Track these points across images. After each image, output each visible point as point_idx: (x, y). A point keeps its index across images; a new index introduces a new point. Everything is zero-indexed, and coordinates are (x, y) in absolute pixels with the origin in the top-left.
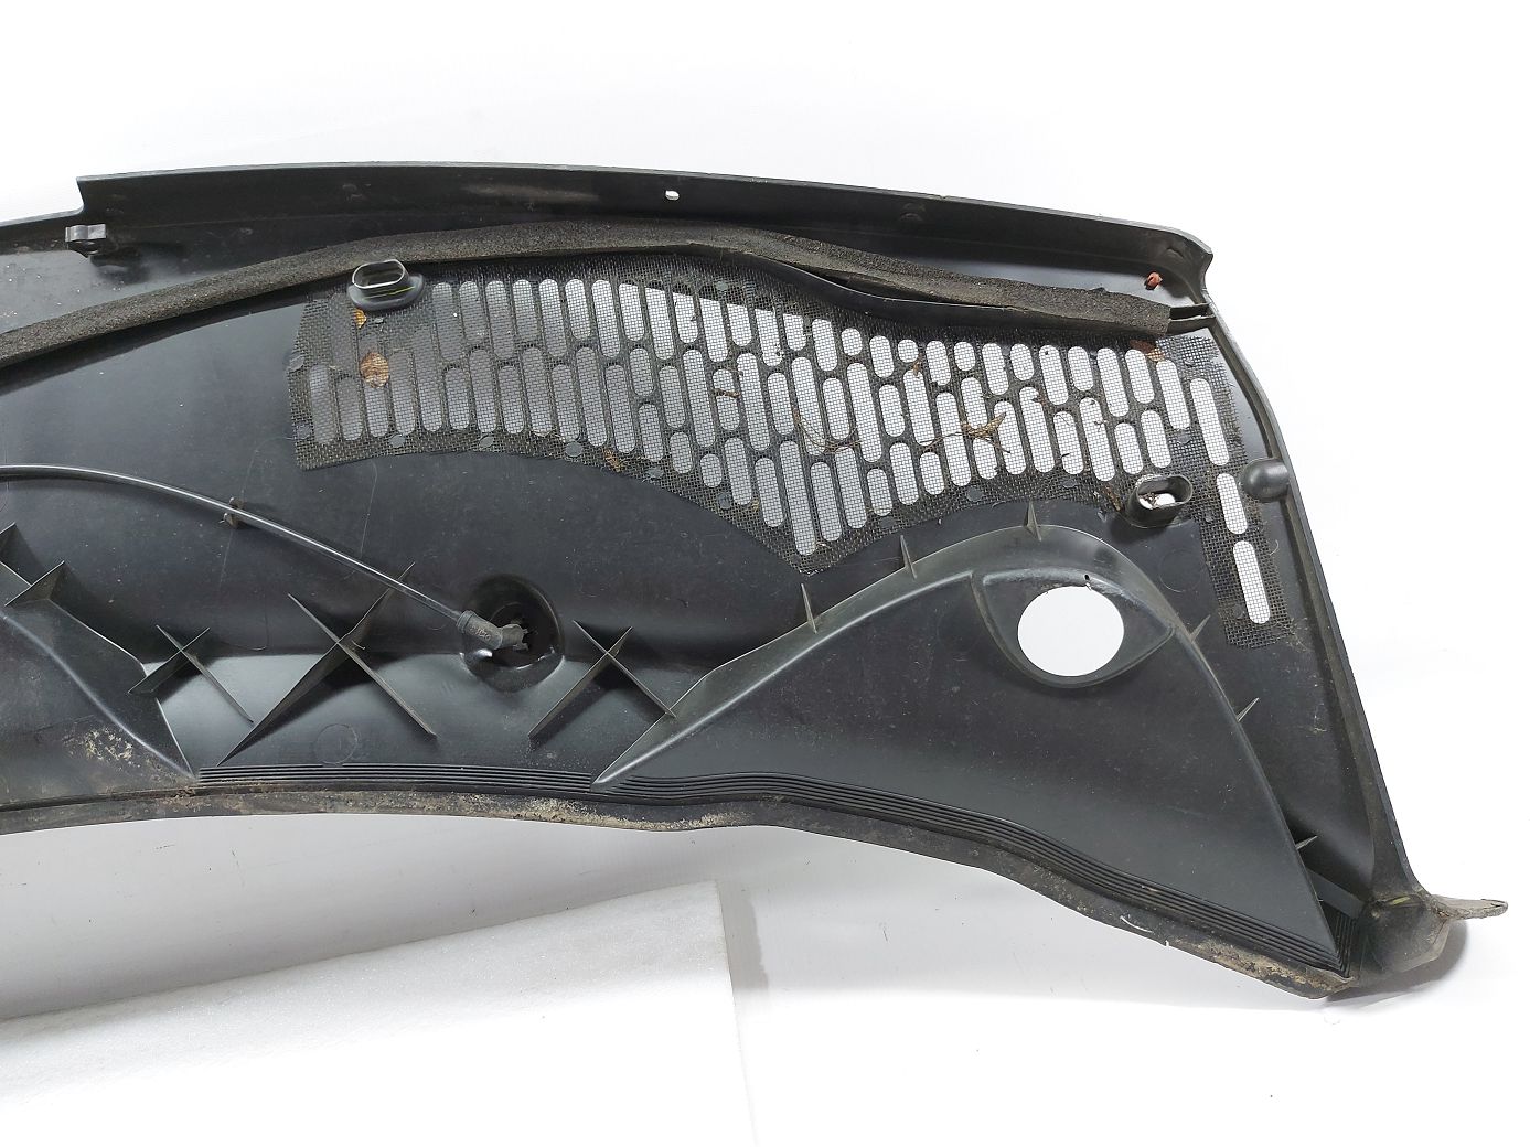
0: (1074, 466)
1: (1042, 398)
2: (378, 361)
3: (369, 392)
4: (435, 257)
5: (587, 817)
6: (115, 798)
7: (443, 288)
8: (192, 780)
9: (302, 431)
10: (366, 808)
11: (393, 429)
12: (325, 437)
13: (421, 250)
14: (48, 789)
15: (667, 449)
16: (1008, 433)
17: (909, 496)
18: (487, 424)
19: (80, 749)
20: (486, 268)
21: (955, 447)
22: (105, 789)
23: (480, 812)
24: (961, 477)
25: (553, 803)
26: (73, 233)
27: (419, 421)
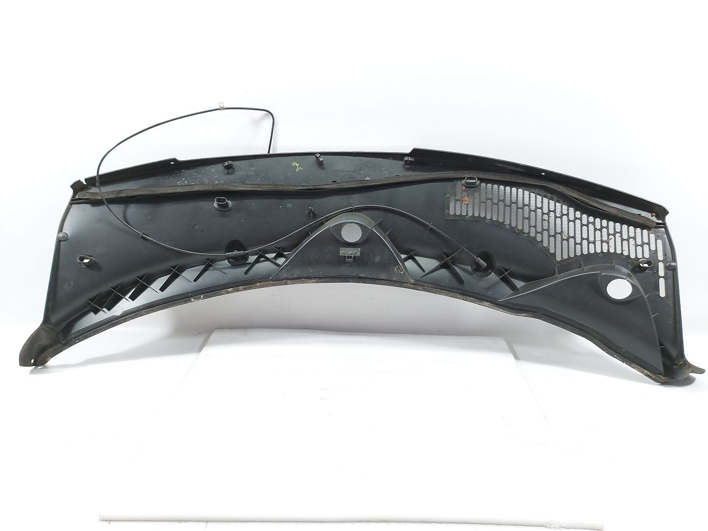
0: (626, 253)
1: (621, 237)
2: (466, 198)
3: (463, 205)
4: (484, 178)
5: (495, 308)
6: (395, 281)
7: (483, 184)
8: (413, 281)
9: (447, 211)
10: (447, 295)
11: (467, 214)
12: (452, 213)
13: (481, 176)
14: (383, 277)
15: (529, 229)
16: (612, 243)
17: (585, 252)
18: (488, 217)
19: (393, 269)
20: (494, 182)
21: (598, 244)
22: (394, 279)
23: (472, 301)
24: (599, 251)
25: (488, 303)
26: (406, 158)
27: (473, 213)
